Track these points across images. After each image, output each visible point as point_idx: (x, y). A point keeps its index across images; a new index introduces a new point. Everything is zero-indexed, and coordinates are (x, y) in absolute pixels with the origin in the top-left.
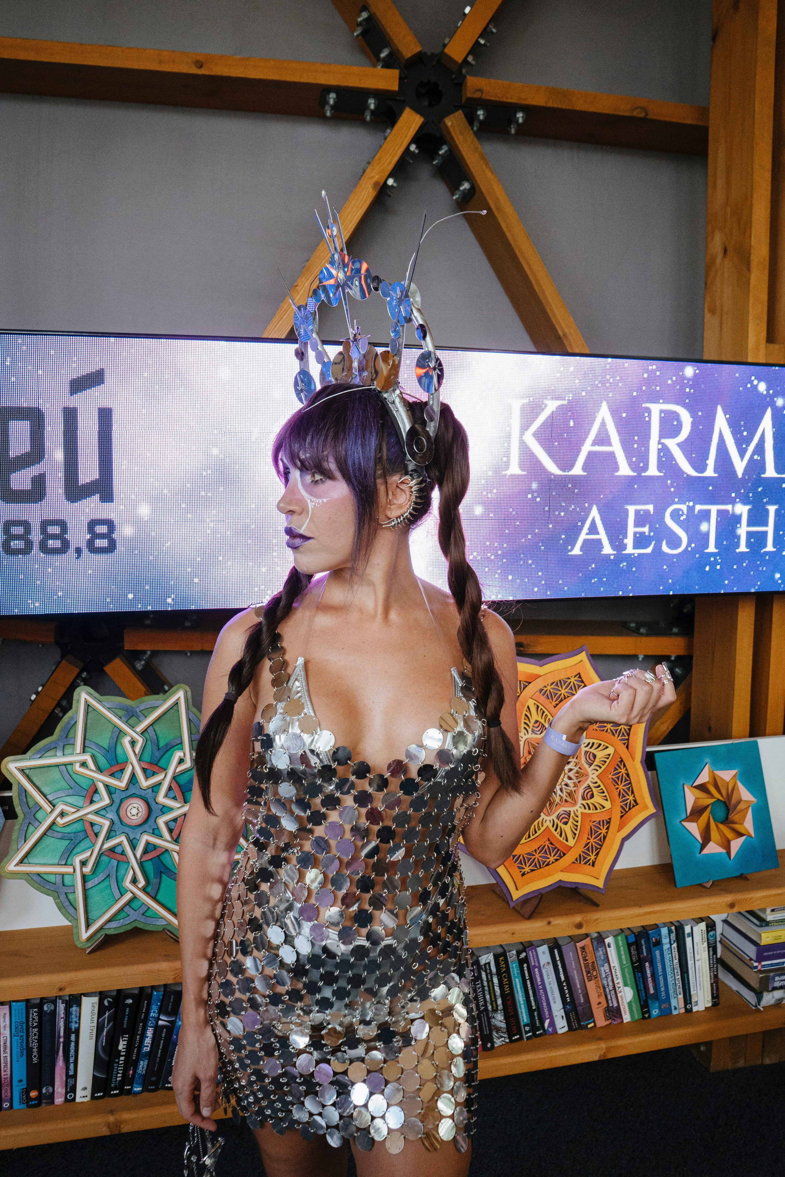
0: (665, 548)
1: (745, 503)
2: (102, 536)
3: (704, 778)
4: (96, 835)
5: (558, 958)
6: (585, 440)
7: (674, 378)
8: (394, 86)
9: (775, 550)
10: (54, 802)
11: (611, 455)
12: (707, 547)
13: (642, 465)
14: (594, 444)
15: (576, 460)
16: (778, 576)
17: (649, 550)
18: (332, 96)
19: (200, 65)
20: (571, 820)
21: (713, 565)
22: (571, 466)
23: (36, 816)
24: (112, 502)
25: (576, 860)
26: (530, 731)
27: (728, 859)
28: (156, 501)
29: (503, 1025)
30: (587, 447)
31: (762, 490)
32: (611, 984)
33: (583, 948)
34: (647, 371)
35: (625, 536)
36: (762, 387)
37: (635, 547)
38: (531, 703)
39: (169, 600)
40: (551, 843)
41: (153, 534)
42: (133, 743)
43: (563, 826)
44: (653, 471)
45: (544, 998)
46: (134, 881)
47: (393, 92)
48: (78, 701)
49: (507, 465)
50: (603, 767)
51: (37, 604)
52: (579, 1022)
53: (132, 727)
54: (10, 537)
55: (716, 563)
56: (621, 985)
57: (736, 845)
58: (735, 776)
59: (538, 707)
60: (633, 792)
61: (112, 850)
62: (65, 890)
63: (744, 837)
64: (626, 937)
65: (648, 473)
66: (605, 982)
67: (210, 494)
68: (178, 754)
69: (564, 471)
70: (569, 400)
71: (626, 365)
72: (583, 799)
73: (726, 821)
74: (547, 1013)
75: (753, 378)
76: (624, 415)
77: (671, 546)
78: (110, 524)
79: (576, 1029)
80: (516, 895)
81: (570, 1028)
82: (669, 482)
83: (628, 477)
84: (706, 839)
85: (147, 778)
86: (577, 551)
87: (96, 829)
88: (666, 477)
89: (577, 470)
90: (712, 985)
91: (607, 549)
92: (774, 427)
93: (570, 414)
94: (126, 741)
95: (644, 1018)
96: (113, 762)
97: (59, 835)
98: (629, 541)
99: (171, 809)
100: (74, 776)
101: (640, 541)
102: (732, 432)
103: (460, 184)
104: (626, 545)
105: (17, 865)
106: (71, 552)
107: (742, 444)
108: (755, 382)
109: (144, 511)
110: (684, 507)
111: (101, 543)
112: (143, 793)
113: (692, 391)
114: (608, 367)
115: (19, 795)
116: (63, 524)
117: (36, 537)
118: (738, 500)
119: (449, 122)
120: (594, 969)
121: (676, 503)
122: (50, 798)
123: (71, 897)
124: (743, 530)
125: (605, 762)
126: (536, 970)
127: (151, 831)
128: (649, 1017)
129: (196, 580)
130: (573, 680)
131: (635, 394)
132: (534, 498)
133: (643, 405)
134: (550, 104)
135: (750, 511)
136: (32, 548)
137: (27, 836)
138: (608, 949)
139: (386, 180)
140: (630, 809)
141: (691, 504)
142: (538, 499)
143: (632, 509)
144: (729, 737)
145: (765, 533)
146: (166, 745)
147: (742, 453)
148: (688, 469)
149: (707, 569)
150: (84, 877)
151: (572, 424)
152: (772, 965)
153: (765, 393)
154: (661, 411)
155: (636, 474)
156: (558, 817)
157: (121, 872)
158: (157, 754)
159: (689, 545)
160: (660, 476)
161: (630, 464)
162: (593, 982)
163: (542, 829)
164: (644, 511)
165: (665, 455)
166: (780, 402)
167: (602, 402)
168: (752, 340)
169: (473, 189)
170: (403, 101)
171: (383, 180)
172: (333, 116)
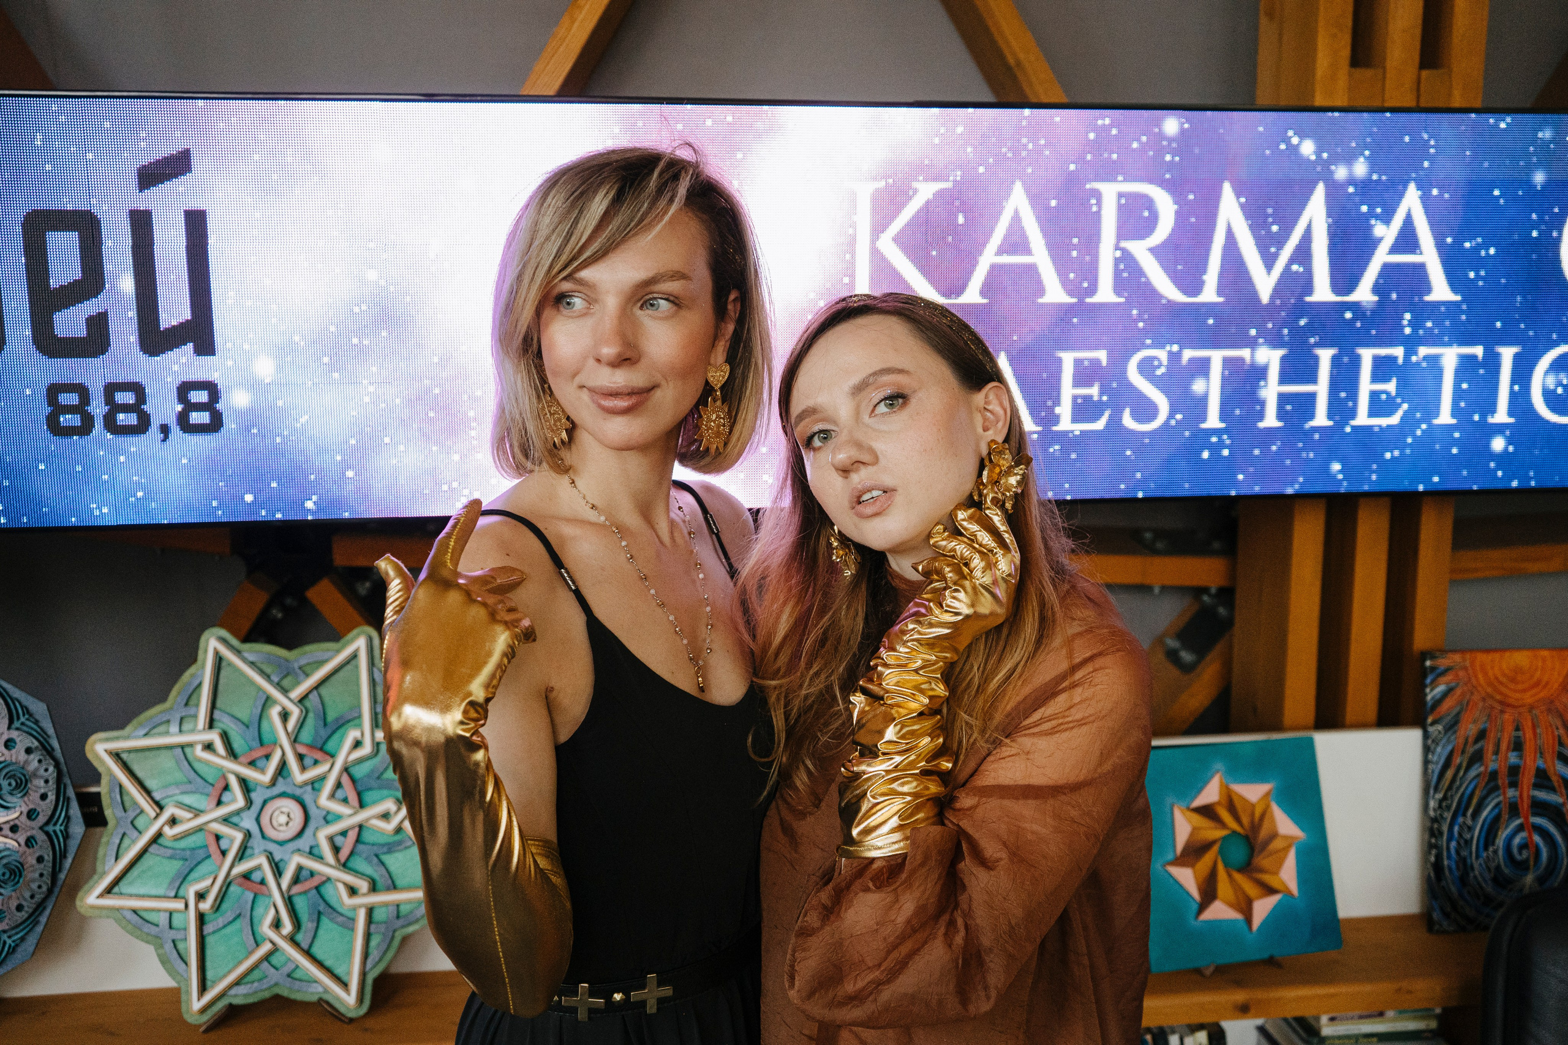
0: (1128, 422)
1: (1274, 347)
2: (199, 407)
3: (1210, 794)
4: (224, 853)
6: (984, 245)
7: (1144, 139)
9: (1331, 423)
10: (163, 803)
11: (1031, 270)
12: (1204, 419)
13: (1085, 285)
14: (1000, 252)
15: (968, 279)
16: (1336, 467)
17: (1100, 425)
21: (1215, 449)
22: (960, 290)
23: (137, 823)
24: (213, 354)
27: (1245, 927)
28: (283, 352)
30: (988, 258)
31: (1307, 324)
34: (1095, 129)
35: (1057, 402)
36: (1308, 148)
37: (1075, 420)
39: (309, 505)
41: (280, 403)
42: (285, 716)
44: (1105, 293)
46: (277, 924)
48: (206, 651)
51: (105, 510)
53: (285, 691)
54: (57, 409)
55: (1221, 445)
57: (1263, 908)
58: (1268, 794)
61: (246, 876)
62: (172, 934)
63: (1278, 896)
65: (1097, 299)
67: (366, 342)
68: (353, 734)
69: (948, 297)
71: (1057, 119)
73: (1248, 868)
75: (1290, 133)
76: (1053, 203)
77: (1137, 417)
78: (211, 388)
82: (1135, 312)
83: (1060, 305)
84: (1209, 894)
85: (303, 769)
87: (224, 844)
88: (1129, 304)
89: (972, 295)
92: (1329, 215)
93: (957, 203)
94: (274, 712)
96: (256, 744)
97: (169, 852)
98: (1065, 410)
99: (339, 817)
100: (196, 765)
101: (1084, 410)
102: (1251, 227)
104: (1058, 416)
105: (101, 896)
106: (154, 431)
107: (1269, 247)
108: (1295, 140)
109: (265, 368)
110: (1162, 355)
111: (199, 418)
112: (298, 792)
113: (1177, 159)
114: (1024, 123)
115: (111, 791)
116: (138, 389)
117: (98, 408)
118: (1261, 340)
121: (1148, 347)
122: (157, 796)
123: (181, 946)
124: (1271, 391)
127: (307, 849)
129: (350, 474)
131: (1072, 167)
133: (1088, 186)
135: (1283, 359)
136: (93, 426)
137: (121, 852)
141: (1175, 348)
143: (1068, 359)
144: (1278, 727)
145: (1312, 396)
146: (337, 719)
147: (1269, 262)
148: (1169, 291)
150: (201, 918)
151: (961, 219)
153: (1313, 157)
154: (1120, 195)
155: (1074, 300)
157: (259, 911)
158: (324, 733)
159: (1171, 416)
160: (1119, 304)
161: (1065, 283)
164: (1091, 360)
165: (1127, 267)
166: (1341, 173)
167: (1013, 182)
168: (1322, 62)
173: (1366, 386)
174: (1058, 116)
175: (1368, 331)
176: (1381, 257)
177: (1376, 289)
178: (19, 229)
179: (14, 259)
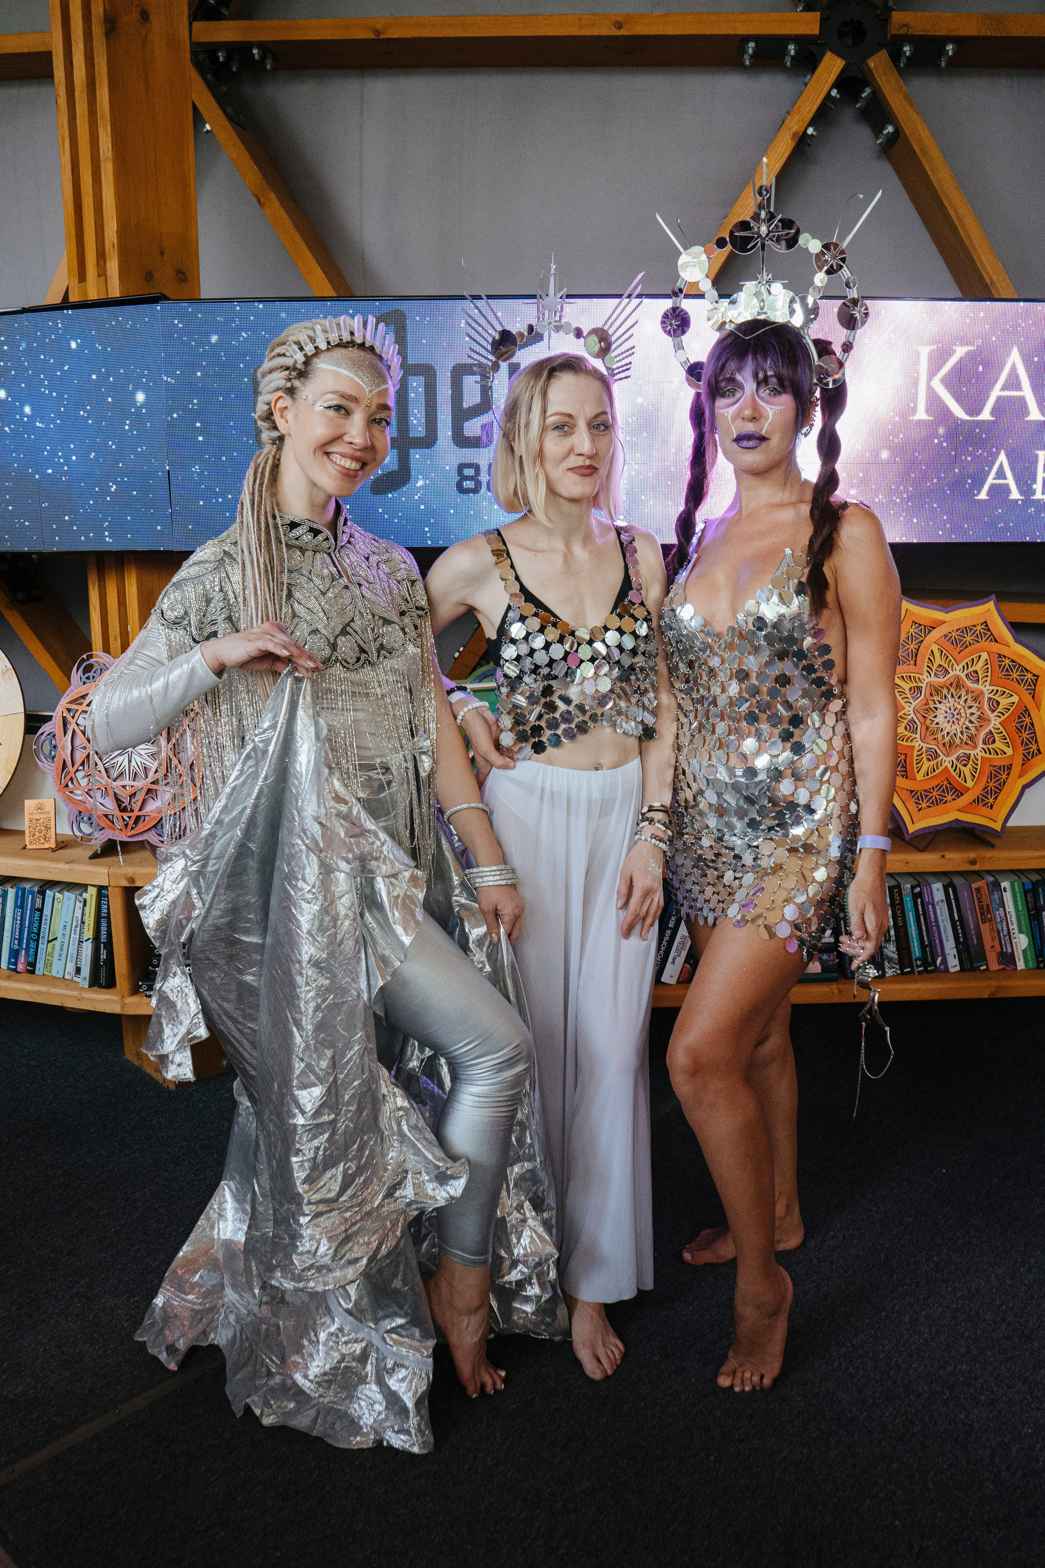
5: (952, 897)
6: (994, 385)
8: (815, 30)
11: (1022, 400)
14: (1004, 388)
15: (984, 405)
18: (752, 45)
19: (619, 26)
20: (971, 762)
22: (979, 411)
25: (974, 801)
26: (933, 674)
29: (895, 956)
30: (996, 392)
32: (1005, 929)
33: (978, 889)
35: (1034, 481)
37: (1043, 493)
38: (935, 648)
40: (950, 783)
43: (962, 768)
45: (936, 935)
47: (815, 36)
49: (914, 411)
50: (1007, 715)
52: (971, 964)
54: (463, 478)
56: (1016, 931)
59: (942, 651)
60: (1036, 741)
64: (1023, 884)
66: (1000, 927)
67: (634, 439)
69: (971, 416)
70: (978, 345)
72: (984, 743)
74: (939, 951)
76: (1036, 359)
79: (968, 970)
80: (912, 828)
81: (963, 969)
83: (1039, 421)
86: (983, 495)
89: (986, 415)
91: (1015, 495)
93: (979, 359)
95: (1039, 967)
98: (1039, 486)
103: (884, 128)
104: (1035, 490)
114: (1020, 310)
119: (871, 63)
120: (989, 912)
125: (1009, 709)
126: (930, 906)
128: (1044, 968)
130: (979, 628)
132: (940, 443)
136: (481, 488)
138: (1004, 894)
139: (806, 129)
140: (1032, 757)
142: (945, 444)
143: (1041, 455)
151: (981, 369)
156: (958, 759)
161: (1041, 409)
162: (987, 925)
163: (941, 769)
167: (1013, 347)
169: (898, 132)
170: (825, 44)
171: (803, 130)
172: (752, 65)
178: (449, 374)
179: (444, 392)
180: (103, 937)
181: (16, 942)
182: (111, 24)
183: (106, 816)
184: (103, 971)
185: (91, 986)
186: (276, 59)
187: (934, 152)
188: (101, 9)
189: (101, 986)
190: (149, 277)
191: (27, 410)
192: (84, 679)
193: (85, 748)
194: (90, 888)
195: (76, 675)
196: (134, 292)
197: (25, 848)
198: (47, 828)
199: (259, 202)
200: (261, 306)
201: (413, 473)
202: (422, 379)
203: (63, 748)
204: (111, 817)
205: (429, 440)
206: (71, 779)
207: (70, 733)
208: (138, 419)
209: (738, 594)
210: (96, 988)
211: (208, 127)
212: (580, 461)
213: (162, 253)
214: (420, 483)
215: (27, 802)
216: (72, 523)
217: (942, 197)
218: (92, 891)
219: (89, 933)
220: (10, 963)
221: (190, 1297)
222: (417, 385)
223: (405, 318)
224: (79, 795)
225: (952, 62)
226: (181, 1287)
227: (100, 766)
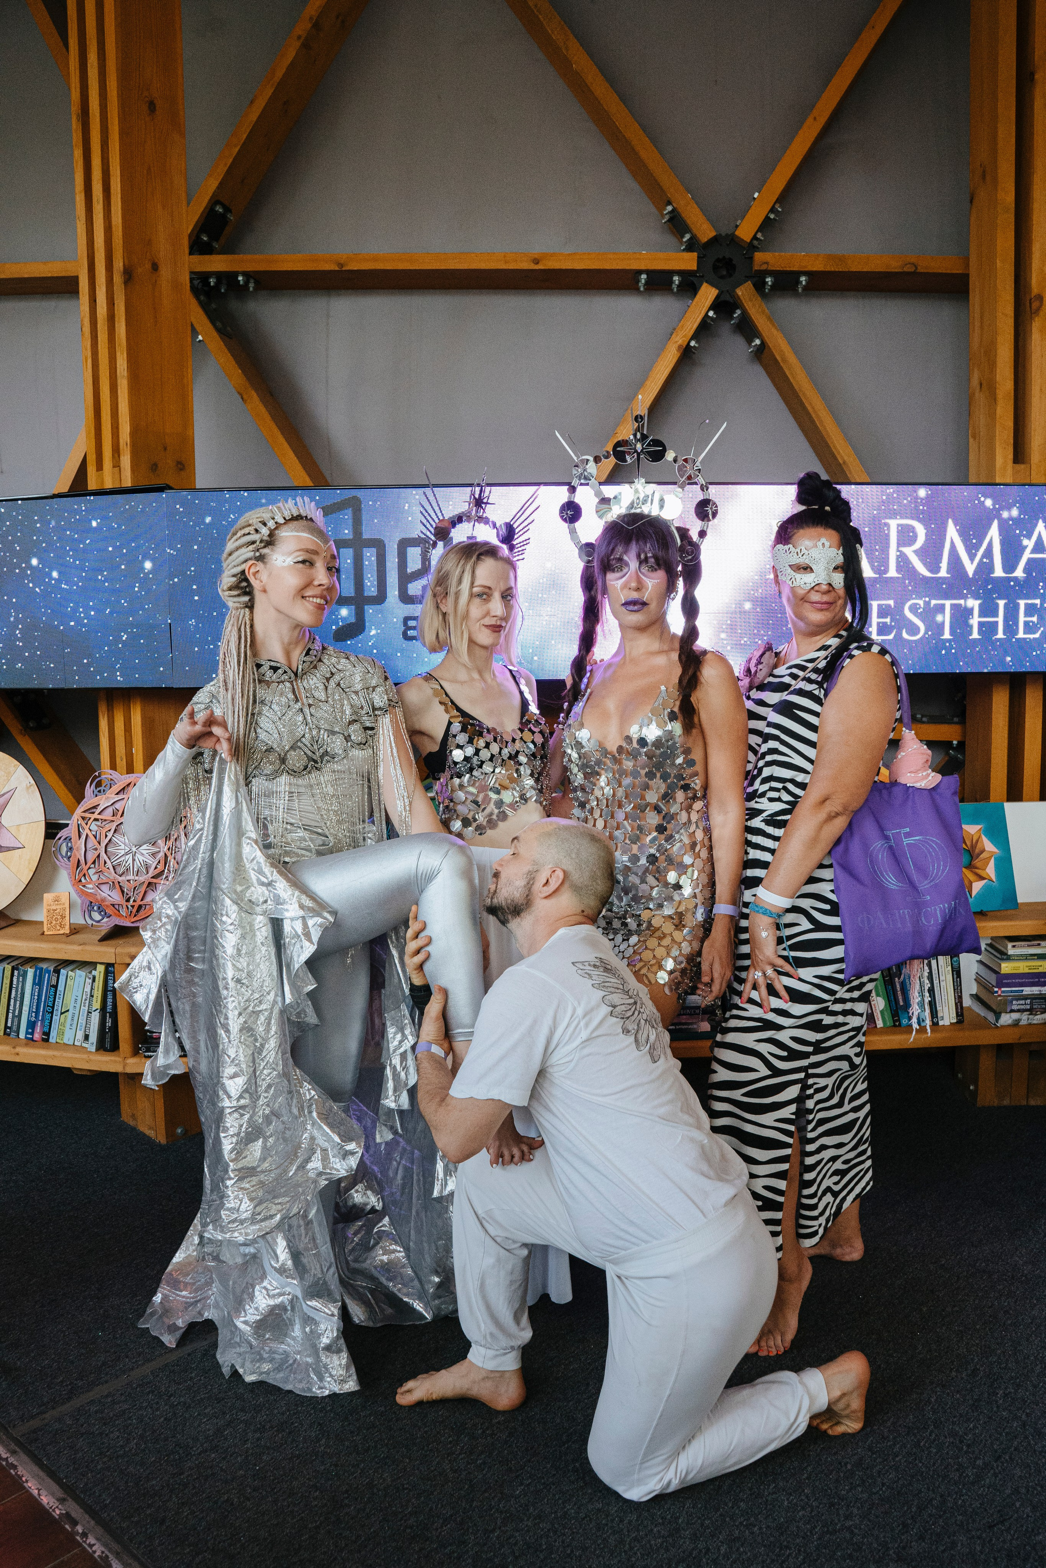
0: (905, 635)
1: (976, 599)
7: (909, 498)
8: (693, 266)
9: (1006, 637)
12: (943, 634)
13: (883, 569)
16: (1009, 659)
18: (644, 277)
19: (536, 261)
21: (948, 649)
31: (991, 587)
34: (886, 494)
44: (892, 572)
47: (694, 271)
54: (407, 628)
55: (951, 647)
57: (978, 886)
58: (979, 830)
63: (985, 881)
65: (889, 575)
73: (970, 866)
75: (980, 496)
77: (911, 633)
82: (907, 581)
88: (904, 578)
90: (956, 1004)
92: (1000, 535)
95: (895, 1026)
101: (883, 629)
102: (962, 540)
103: (752, 341)
107: (971, 550)
108: (982, 499)
110: (921, 602)
113: (925, 508)
118: (969, 596)
119: (739, 292)
121: (914, 599)
124: (975, 621)
128: (900, 1025)
129: (536, 658)
131: (875, 513)
133: (883, 522)
134: (828, 269)
135: (980, 605)
139: (689, 342)
141: (927, 599)
144: (987, 800)
145: (997, 622)
147: (972, 558)
148: (924, 571)
149: (943, 652)
152: (1011, 992)
153: (991, 507)
154: (898, 525)
155: (877, 576)
159: (926, 633)
160: (899, 577)
161: (873, 568)
164: (886, 605)
165: (903, 560)
166: (1005, 514)
168: (999, 461)
169: (763, 344)
170: (702, 276)
171: (686, 343)
172: (645, 289)
173: (1022, 619)
174: (867, 488)
175: (1022, 591)
176: (1027, 555)
177: (1025, 570)
178: (396, 546)
179: (392, 561)
180: (109, 1008)
181: (34, 1014)
182: (129, 275)
183: (113, 905)
184: (108, 1036)
185: (97, 1049)
186: (257, 282)
187: (792, 359)
188: (121, 264)
189: (106, 1050)
190: (154, 467)
191: (55, 574)
192: (96, 792)
193: (96, 849)
194: (98, 966)
195: (89, 790)
196: (144, 482)
197: (43, 934)
198: (63, 917)
199: (242, 398)
200: (246, 494)
201: (367, 624)
202: (374, 550)
203: (78, 849)
204: (117, 907)
205: (381, 598)
206: (84, 875)
207: (83, 837)
208: (144, 581)
209: (625, 720)
210: (102, 1052)
211: (200, 338)
212: (493, 621)
213: (165, 449)
214: (373, 632)
215: (45, 895)
216: (89, 665)
217: (801, 395)
218: (101, 968)
219: (97, 1005)
220: (27, 1033)
221: (184, 1293)
222: (370, 556)
223: (361, 503)
224: (90, 888)
225: (805, 288)
226: (175, 1285)
227: (109, 864)
